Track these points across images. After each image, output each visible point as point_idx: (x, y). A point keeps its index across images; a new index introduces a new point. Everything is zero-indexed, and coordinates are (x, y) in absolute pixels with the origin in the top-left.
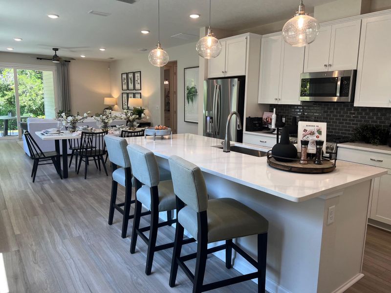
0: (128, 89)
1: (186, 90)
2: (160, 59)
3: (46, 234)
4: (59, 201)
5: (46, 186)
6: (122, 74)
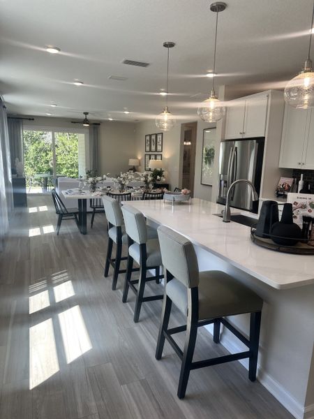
0: (150, 151)
1: (204, 151)
2: (167, 122)
4: (74, 256)
6: (146, 136)
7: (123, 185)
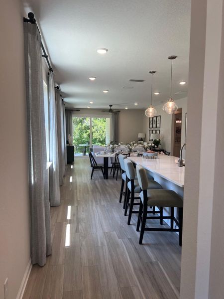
0: (153, 127)
3: (90, 202)
4: (100, 189)
5: (97, 182)
6: (150, 118)
7: (131, 149)
